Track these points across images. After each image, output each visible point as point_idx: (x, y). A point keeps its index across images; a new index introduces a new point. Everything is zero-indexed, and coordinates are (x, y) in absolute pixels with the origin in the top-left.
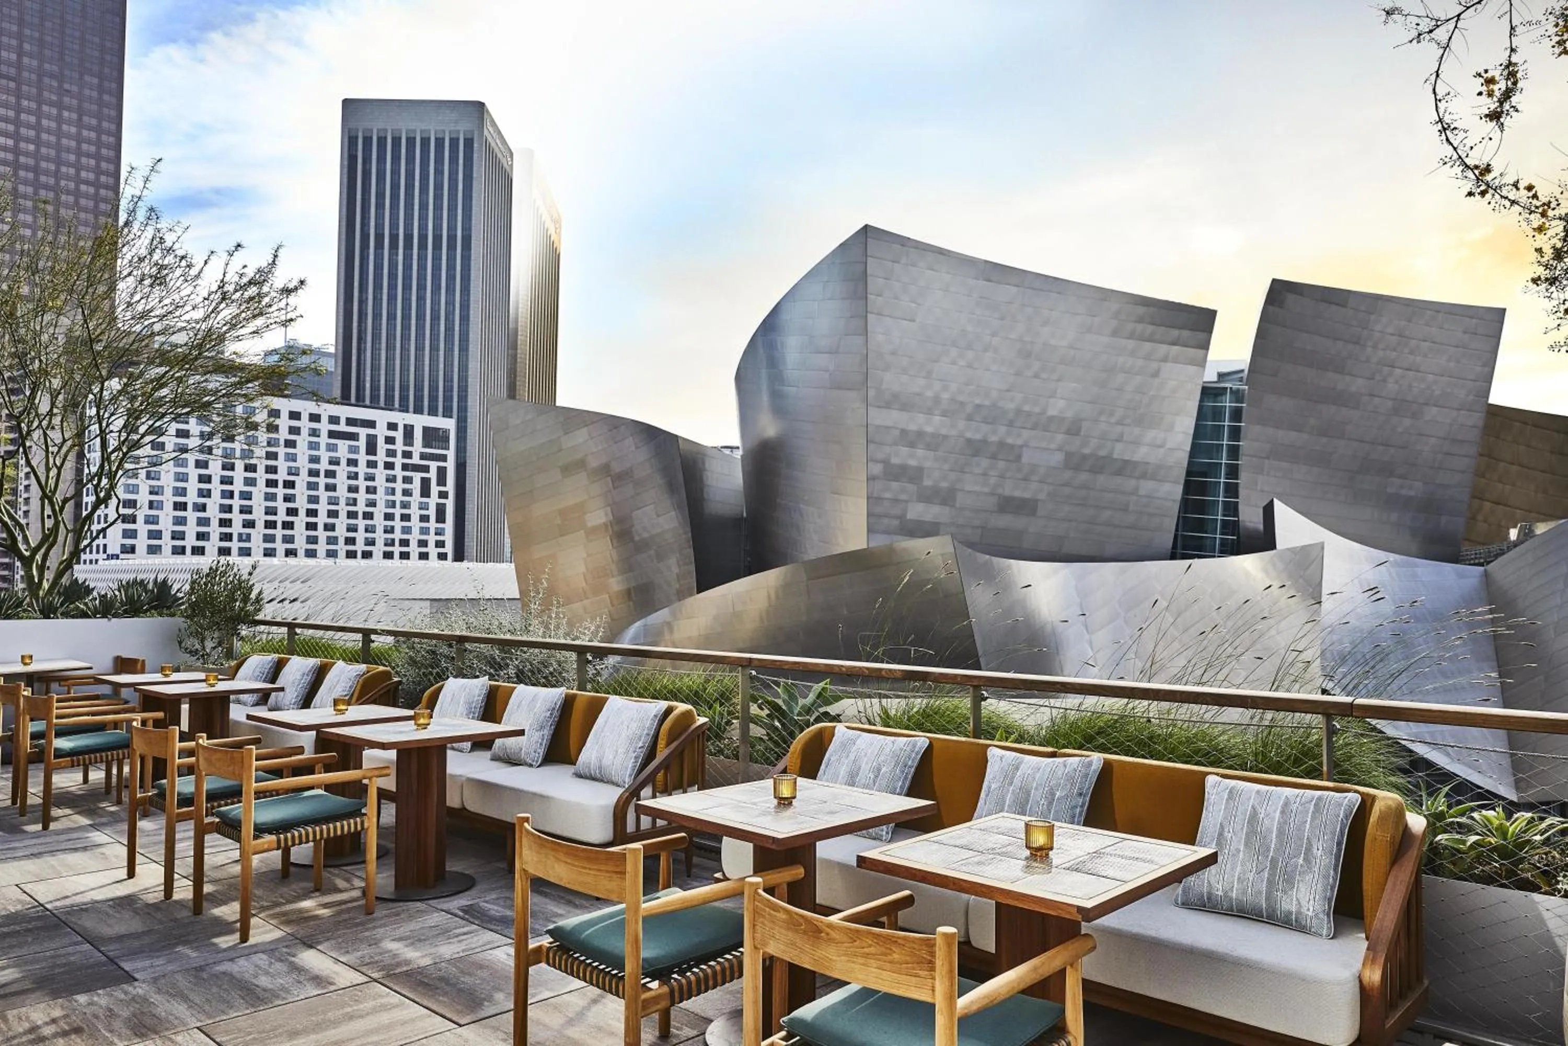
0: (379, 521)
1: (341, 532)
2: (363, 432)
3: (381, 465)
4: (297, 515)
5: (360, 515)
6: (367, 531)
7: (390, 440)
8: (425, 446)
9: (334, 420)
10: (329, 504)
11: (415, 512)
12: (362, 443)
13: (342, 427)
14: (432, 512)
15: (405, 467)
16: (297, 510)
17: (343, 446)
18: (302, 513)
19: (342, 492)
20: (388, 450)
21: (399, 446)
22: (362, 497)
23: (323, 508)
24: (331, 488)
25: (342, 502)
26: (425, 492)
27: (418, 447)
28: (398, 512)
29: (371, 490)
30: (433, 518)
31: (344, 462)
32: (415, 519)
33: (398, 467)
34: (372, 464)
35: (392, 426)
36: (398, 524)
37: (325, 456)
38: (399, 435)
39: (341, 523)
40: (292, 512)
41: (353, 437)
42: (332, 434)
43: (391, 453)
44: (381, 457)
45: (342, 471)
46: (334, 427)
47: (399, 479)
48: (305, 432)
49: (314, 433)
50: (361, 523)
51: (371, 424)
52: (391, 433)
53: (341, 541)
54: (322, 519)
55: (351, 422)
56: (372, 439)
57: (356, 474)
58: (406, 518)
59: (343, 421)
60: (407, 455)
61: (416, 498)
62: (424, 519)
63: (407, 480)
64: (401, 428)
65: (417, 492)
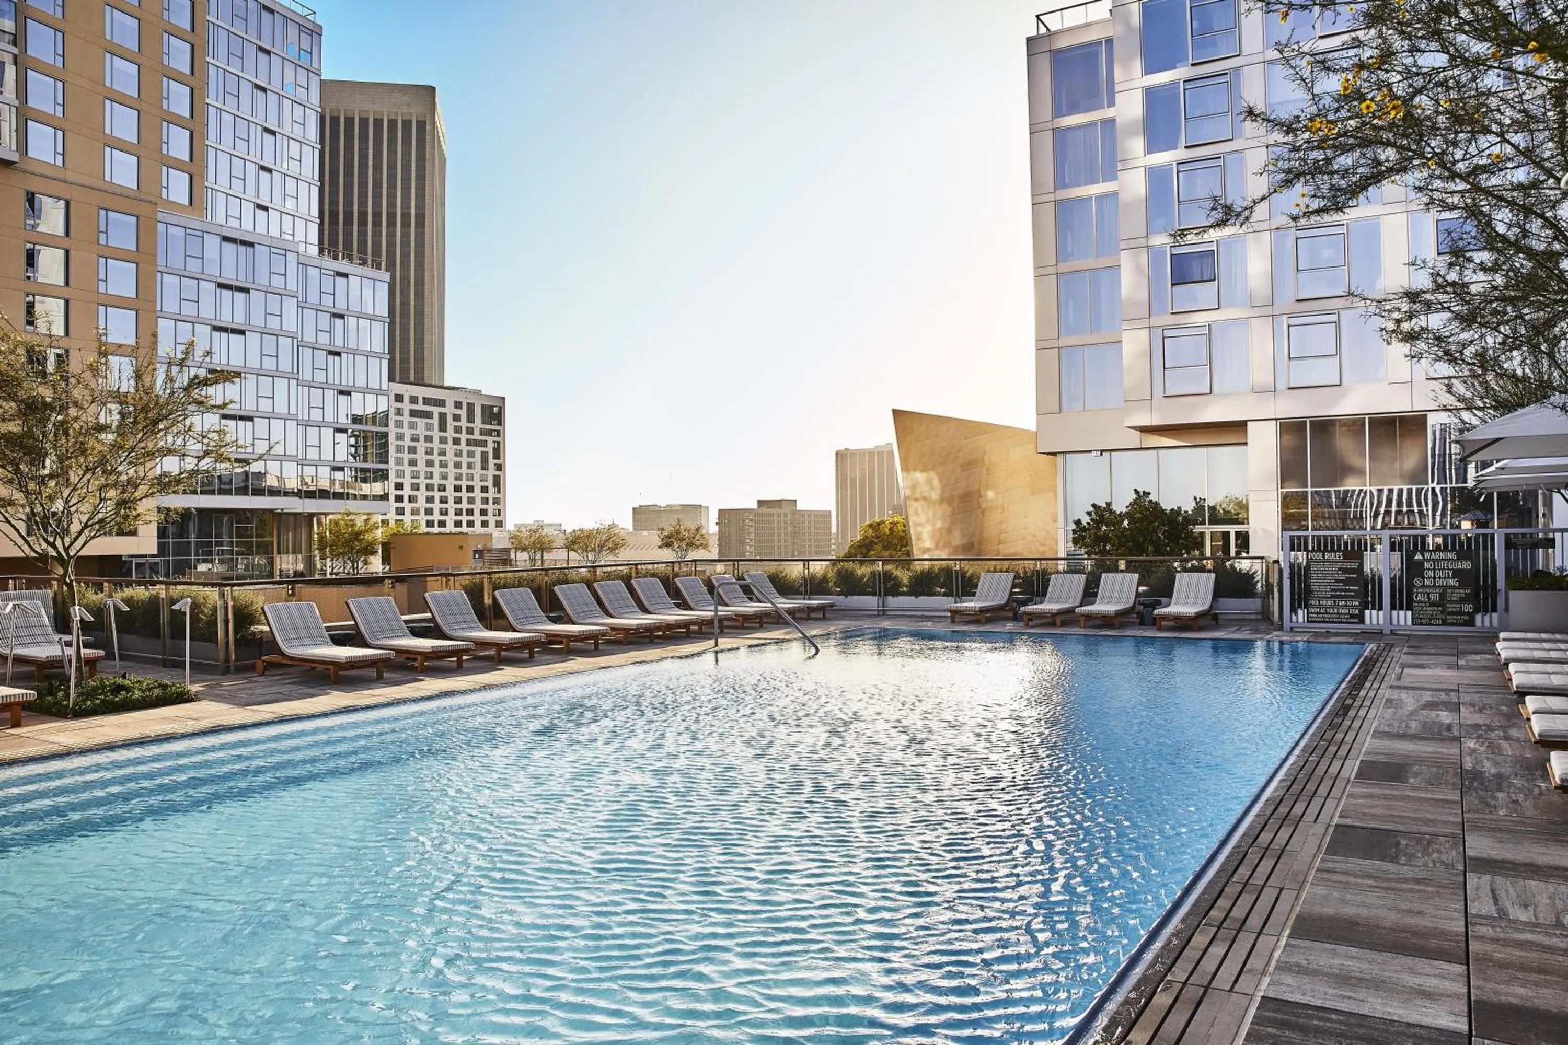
0: (450, 493)
1: (422, 504)
2: (436, 410)
3: (450, 441)
5: (436, 488)
6: (441, 502)
7: (457, 418)
8: (483, 423)
9: (414, 400)
10: (412, 477)
12: (435, 421)
13: (420, 407)
14: (490, 483)
15: (469, 443)
17: (421, 422)
20: (455, 427)
21: (464, 423)
22: (437, 470)
23: (407, 482)
24: (413, 463)
25: (422, 475)
26: (484, 467)
27: (478, 424)
28: (464, 484)
29: (444, 464)
30: (491, 489)
31: (422, 438)
32: (477, 490)
33: (463, 442)
34: (443, 440)
35: (458, 405)
36: (464, 495)
37: (408, 433)
38: (463, 412)
39: (422, 495)
41: (428, 415)
42: (413, 413)
43: (458, 430)
44: (450, 434)
45: (421, 446)
46: (414, 407)
47: (465, 454)
49: (399, 412)
50: (437, 495)
51: (441, 403)
52: (458, 412)
53: (422, 512)
54: (407, 492)
55: (427, 401)
56: (443, 417)
57: (432, 449)
58: (470, 489)
59: (421, 401)
60: (470, 431)
61: (477, 471)
62: (484, 489)
63: (471, 454)
64: (465, 406)
65: (478, 465)
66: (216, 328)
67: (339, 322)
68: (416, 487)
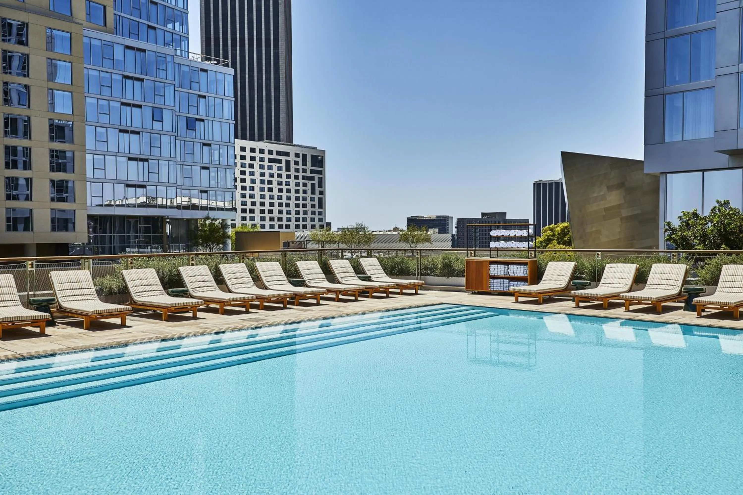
0: (292, 208)
1: (276, 214)
2: (284, 158)
3: (292, 177)
4: (255, 206)
5: (284, 205)
6: (287, 214)
7: (296, 163)
8: (312, 166)
9: (270, 152)
10: (270, 199)
11: (308, 202)
12: (283, 165)
13: (274, 156)
14: (316, 202)
15: (304, 178)
16: (255, 202)
17: (275, 166)
18: (258, 204)
19: (275, 192)
20: (295, 168)
21: (300, 166)
22: (284, 194)
23: (267, 201)
24: (270, 190)
25: (276, 197)
26: (313, 192)
27: (309, 167)
28: (301, 203)
29: (289, 191)
30: (317, 206)
31: (276, 175)
32: (309, 206)
33: (300, 177)
34: (288, 177)
35: (297, 155)
36: (301, 209)
37: (267, 172)
38: (300, 160)
39: (276, 209)
40: (253, 204)
41: (279, 161)
42: (270, 160)
43: (297, 170)
44: (292, 173)
45: (275, 180)
46: (271, 156)
47: (301, 185)
48: (257, 159)
49: (262, 160)
50: (285, 209)
51: (287, 154)
52: (297, 159)
53: (276, 219)
54: (267, 207)
55: (278, 153)
56: (288, 162)
57: (282, 182)
58: (304, 206)
59: (275, 153)
60: (304, 171)
61: (309, 195)
62: (313, 206)
63: (305, 185)
64: (301, 156)
65: (309, 192)
66: (123, 104)
67: (202, 100)
68: (272, 204)
